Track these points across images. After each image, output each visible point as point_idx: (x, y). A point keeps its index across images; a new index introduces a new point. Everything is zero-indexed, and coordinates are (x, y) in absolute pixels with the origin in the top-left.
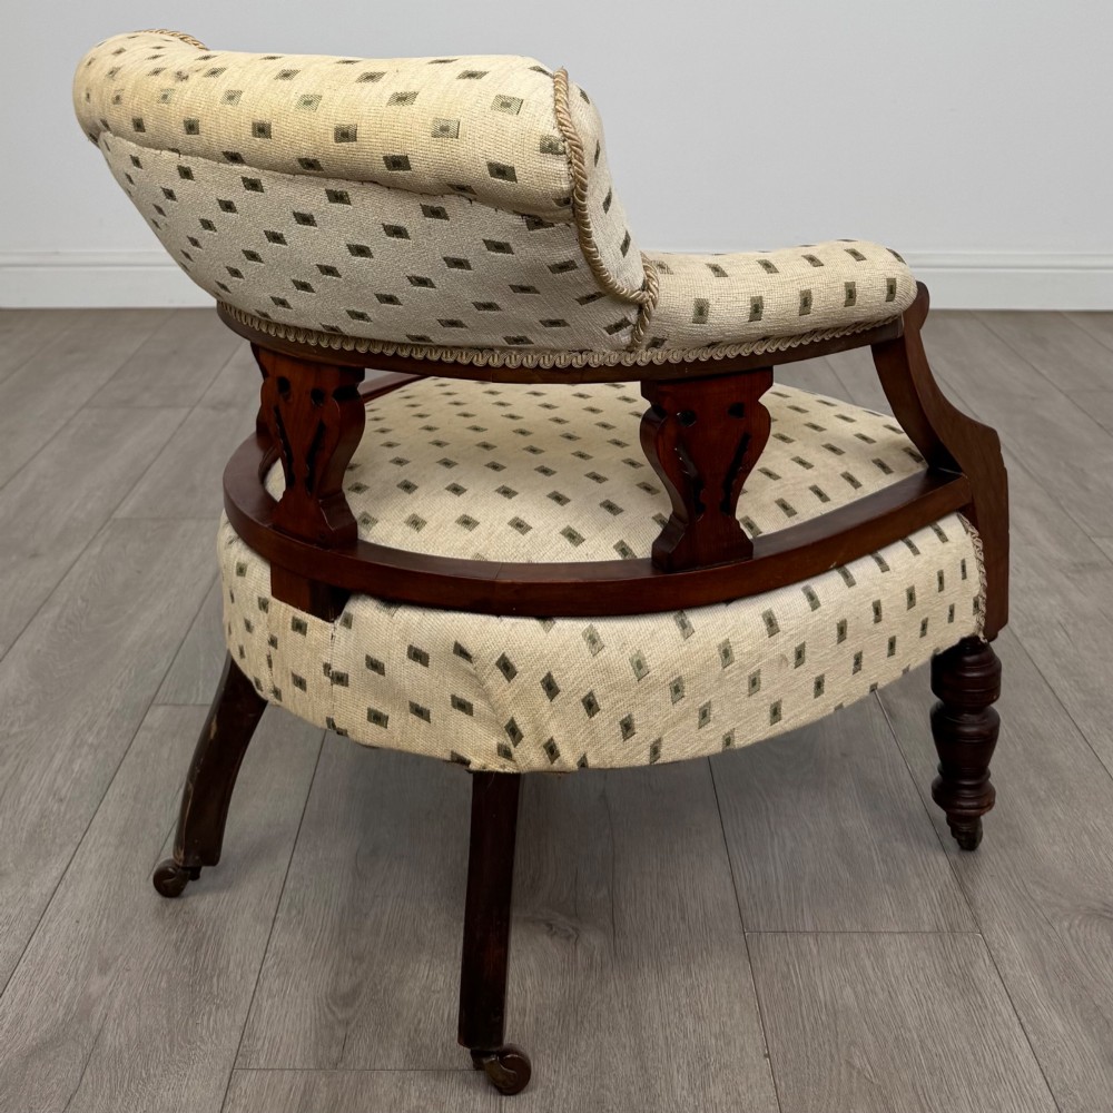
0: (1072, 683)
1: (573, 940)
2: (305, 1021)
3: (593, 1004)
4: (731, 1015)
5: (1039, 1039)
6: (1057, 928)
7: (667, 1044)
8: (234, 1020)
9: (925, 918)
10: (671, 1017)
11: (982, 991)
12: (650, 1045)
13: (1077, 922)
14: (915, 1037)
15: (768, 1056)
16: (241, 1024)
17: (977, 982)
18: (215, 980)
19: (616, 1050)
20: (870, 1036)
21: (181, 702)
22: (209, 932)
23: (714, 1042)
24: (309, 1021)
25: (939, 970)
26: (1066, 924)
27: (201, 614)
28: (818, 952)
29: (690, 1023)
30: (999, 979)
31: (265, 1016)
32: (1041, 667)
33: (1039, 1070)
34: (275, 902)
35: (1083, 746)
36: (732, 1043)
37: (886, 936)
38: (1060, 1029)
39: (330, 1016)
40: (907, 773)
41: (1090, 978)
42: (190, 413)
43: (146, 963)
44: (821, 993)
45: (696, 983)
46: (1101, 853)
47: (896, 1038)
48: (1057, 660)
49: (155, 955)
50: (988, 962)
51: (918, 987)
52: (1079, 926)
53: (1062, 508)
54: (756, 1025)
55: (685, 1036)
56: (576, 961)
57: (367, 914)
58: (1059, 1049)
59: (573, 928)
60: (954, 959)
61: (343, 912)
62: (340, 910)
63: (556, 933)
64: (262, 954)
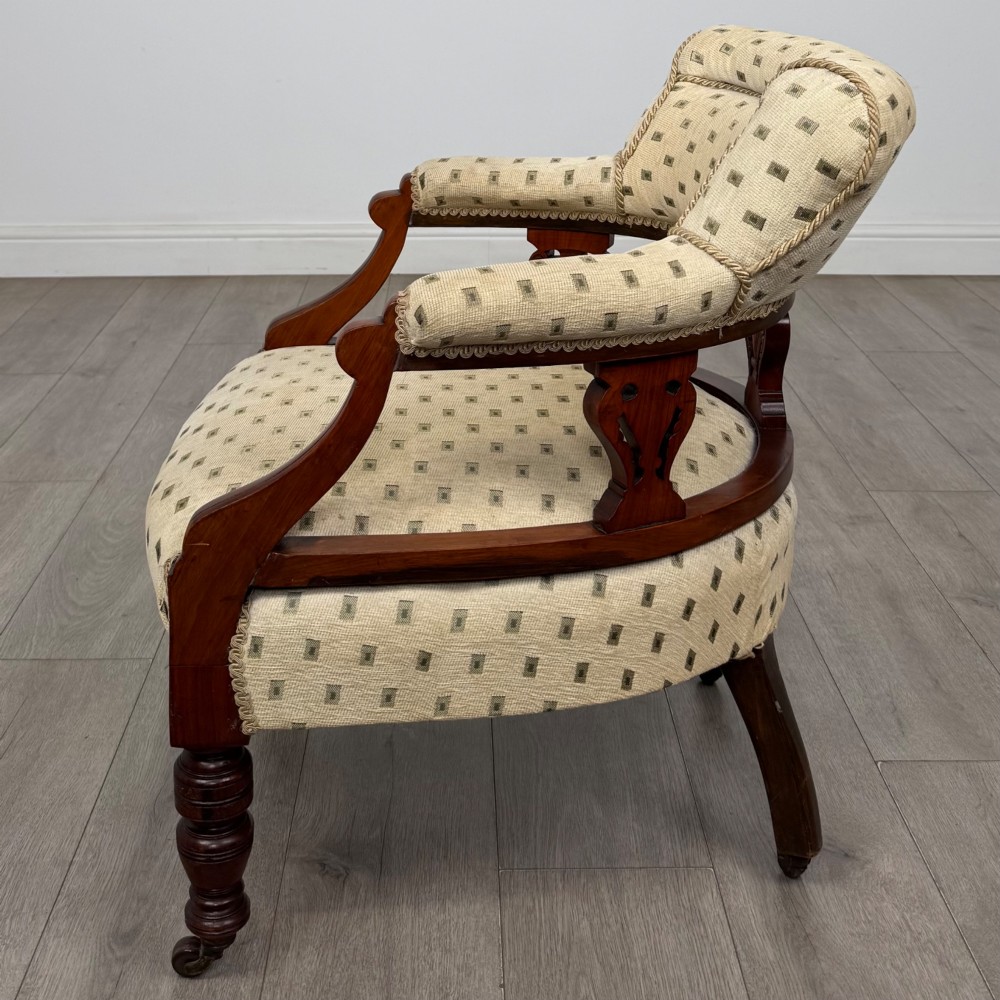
0: (832, 630)
1: (341, 879)
2: (86, 959)
3: (351, 939)
4: (475, 949)
5: (750, 967)
7: (413, 976)
8: (21, 960)
9: (665, 855)
10: (421, 950)
11: (705, 920)
12: (397, 977)
14: (639, 965)
15: (502, 986)
16: (26, 963)
17: (703, 913)
18: (8, 921)
19: (366, 982)
20: (598, 965)
21: (14, 657)
22: (9, 876)
23: (456, 973)
24: (89, 959)
25: (670, 903)
27: (43, 573)
28: (563, 887)
29: (437, 955)
30: (722, 910)
31: (49, 956)
32: (805, 615)
33: (746, 996)
34: (74, 846)
35: (832, 690)
36: (473, 975)
37: (627, 872)
39: (110, 956)
40: (669, 717)
42: (60, 379)
44: (560, 925)
45: (448, 918)
46: (833, 791)
47: (622, 967)
48: (821, 608)
50: (715, 895)
51: (649, 918)
53: (847, 463)
54: (497, 956)
55: (431, 968)
56: (342, 898)
57: (157, 857)
58: (767, 975)
59: (345, 868)
60: (685, 892)
61: (135, 855)
62: (133, 853)
63: (327, 872)
64: (55, 896)
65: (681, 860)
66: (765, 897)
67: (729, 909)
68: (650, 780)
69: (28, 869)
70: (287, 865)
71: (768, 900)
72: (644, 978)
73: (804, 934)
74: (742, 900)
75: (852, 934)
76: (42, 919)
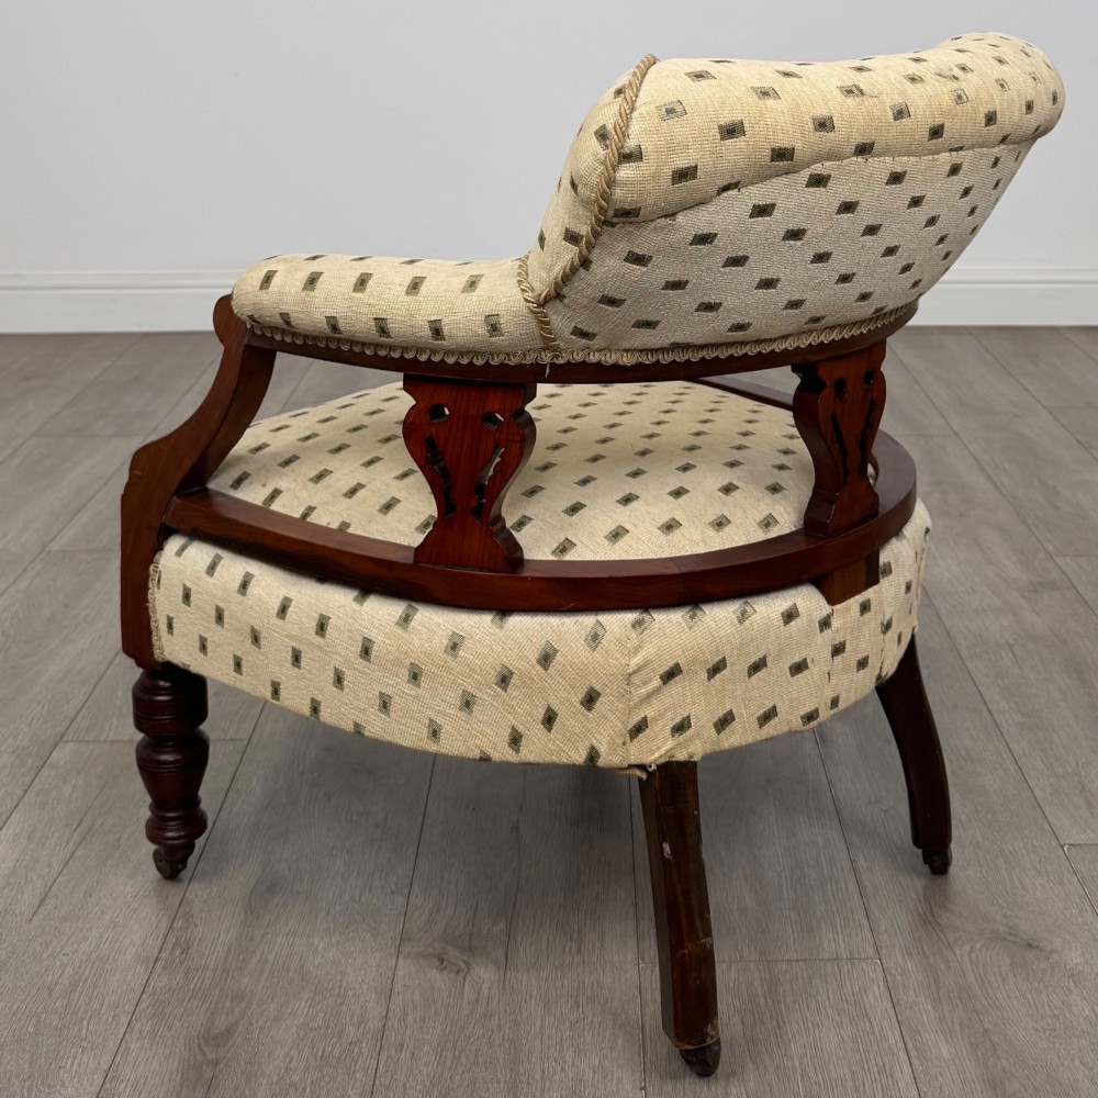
0: (1012, 705)
1: (462, 974)
2: (173, 1062)
3: (472, 1040)
4: (612, 1049)
5: (922, 1065)
6: (958, 952)
7: (542, 1078)
8: (99, 1063)
9: (826, 946)
10: (552, 1051)
11: (871, 1016)
12: (525, 1079)
13: (978, 946)
14: (797, 1064)
15: (644, 1088)
16: (106, 1067)
17: (868, 1008)
18: (85, 1022)
19: (490, 1085)
22: (86, 974)
23: (591, 1075)
24: (177, 1062)
25: (832, 999)
26: (967, 948)
29: (569, 1056)
30: (890, 1004)
31: (131, 1059)
32: (982, 689)
34: (160, 941)
35: (1013, 769)
36: (610, 1076)
37: (783, 965)
38: (946, 1055)
39: (200, 1058)
41: (984, 1002)
43: (15, 1007)
45: (581, 1016)
47: (778, 1067)
48: (1000, 681)
49: (26, 998)
50: (882, 989)
51: (808, 1014)
52: (980, 949)
54: (637, 1057)
55: (563, 1070)
56: (462, 995)
57: (253, 953)
58: (941, 1074)
59: (465, 962)
60: (848, 984)
61: (229, 950)
62: (226, 949)
63: (446, 967)
64: (138, 995)
65: (843, 953)
66: (939, 991)
67: (898, 1003)
68: (809, 866)
69: (108, 967)
70: (400, 960)
71: (941, 992)
72: (803, 1080)
73: (982, 1030)
74: (912, 993)
75: (1037, 1030)
76: (124, 1020)
